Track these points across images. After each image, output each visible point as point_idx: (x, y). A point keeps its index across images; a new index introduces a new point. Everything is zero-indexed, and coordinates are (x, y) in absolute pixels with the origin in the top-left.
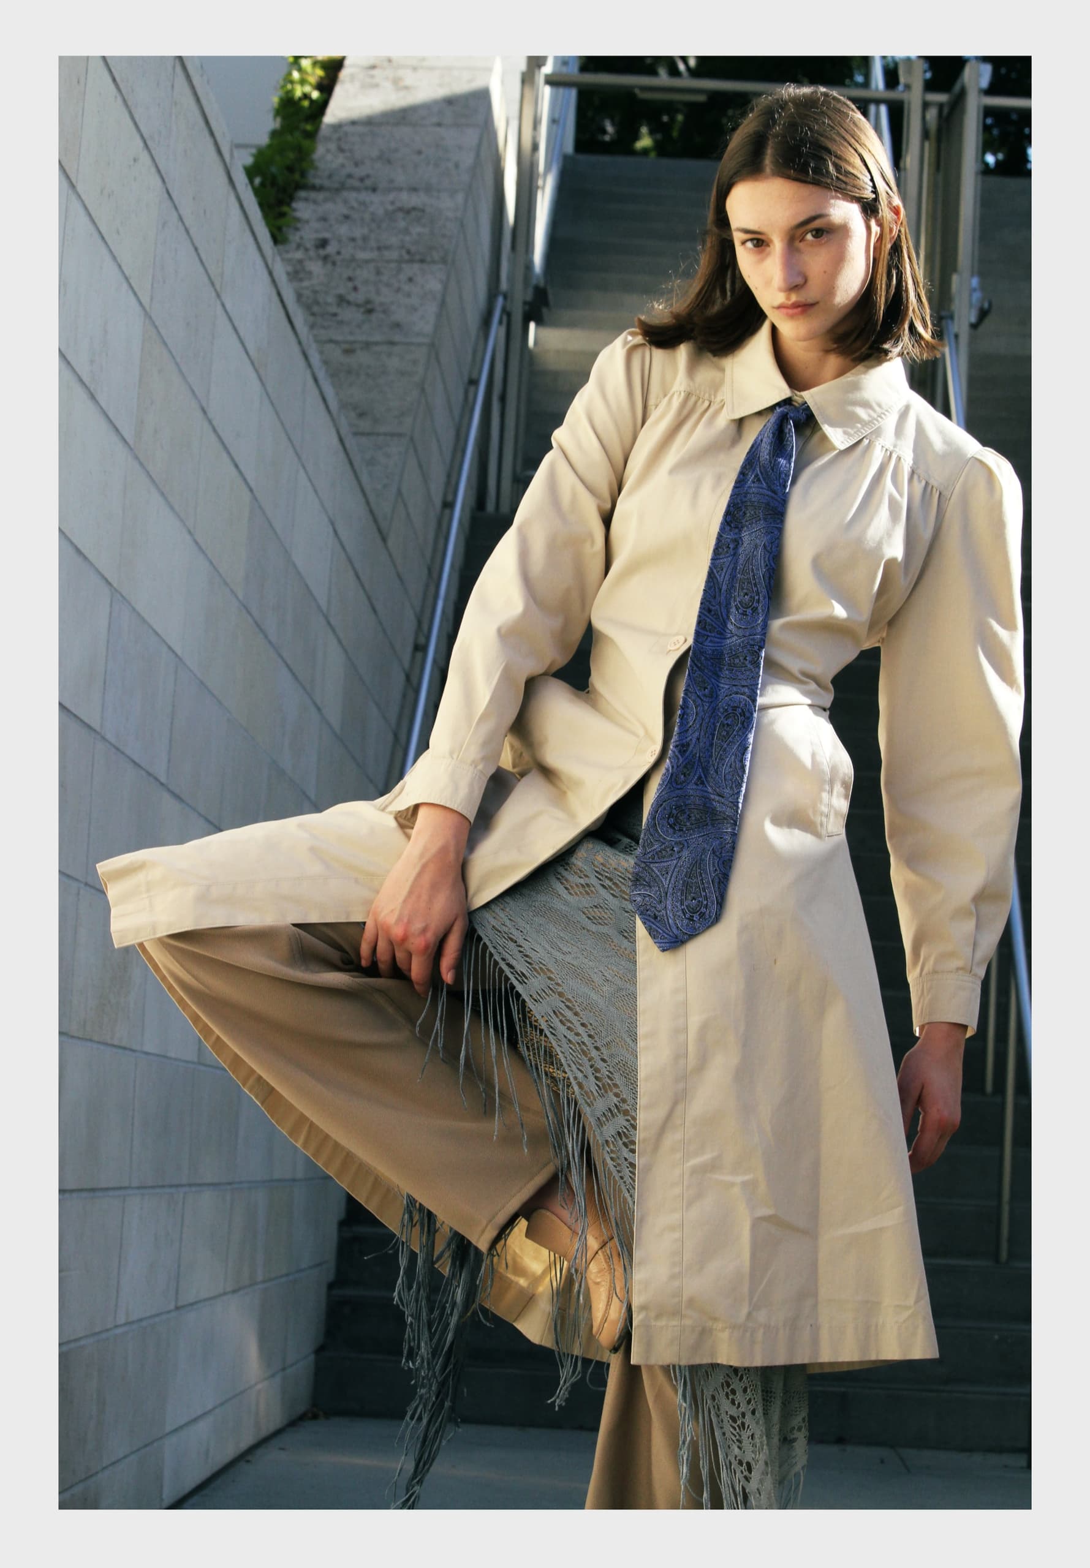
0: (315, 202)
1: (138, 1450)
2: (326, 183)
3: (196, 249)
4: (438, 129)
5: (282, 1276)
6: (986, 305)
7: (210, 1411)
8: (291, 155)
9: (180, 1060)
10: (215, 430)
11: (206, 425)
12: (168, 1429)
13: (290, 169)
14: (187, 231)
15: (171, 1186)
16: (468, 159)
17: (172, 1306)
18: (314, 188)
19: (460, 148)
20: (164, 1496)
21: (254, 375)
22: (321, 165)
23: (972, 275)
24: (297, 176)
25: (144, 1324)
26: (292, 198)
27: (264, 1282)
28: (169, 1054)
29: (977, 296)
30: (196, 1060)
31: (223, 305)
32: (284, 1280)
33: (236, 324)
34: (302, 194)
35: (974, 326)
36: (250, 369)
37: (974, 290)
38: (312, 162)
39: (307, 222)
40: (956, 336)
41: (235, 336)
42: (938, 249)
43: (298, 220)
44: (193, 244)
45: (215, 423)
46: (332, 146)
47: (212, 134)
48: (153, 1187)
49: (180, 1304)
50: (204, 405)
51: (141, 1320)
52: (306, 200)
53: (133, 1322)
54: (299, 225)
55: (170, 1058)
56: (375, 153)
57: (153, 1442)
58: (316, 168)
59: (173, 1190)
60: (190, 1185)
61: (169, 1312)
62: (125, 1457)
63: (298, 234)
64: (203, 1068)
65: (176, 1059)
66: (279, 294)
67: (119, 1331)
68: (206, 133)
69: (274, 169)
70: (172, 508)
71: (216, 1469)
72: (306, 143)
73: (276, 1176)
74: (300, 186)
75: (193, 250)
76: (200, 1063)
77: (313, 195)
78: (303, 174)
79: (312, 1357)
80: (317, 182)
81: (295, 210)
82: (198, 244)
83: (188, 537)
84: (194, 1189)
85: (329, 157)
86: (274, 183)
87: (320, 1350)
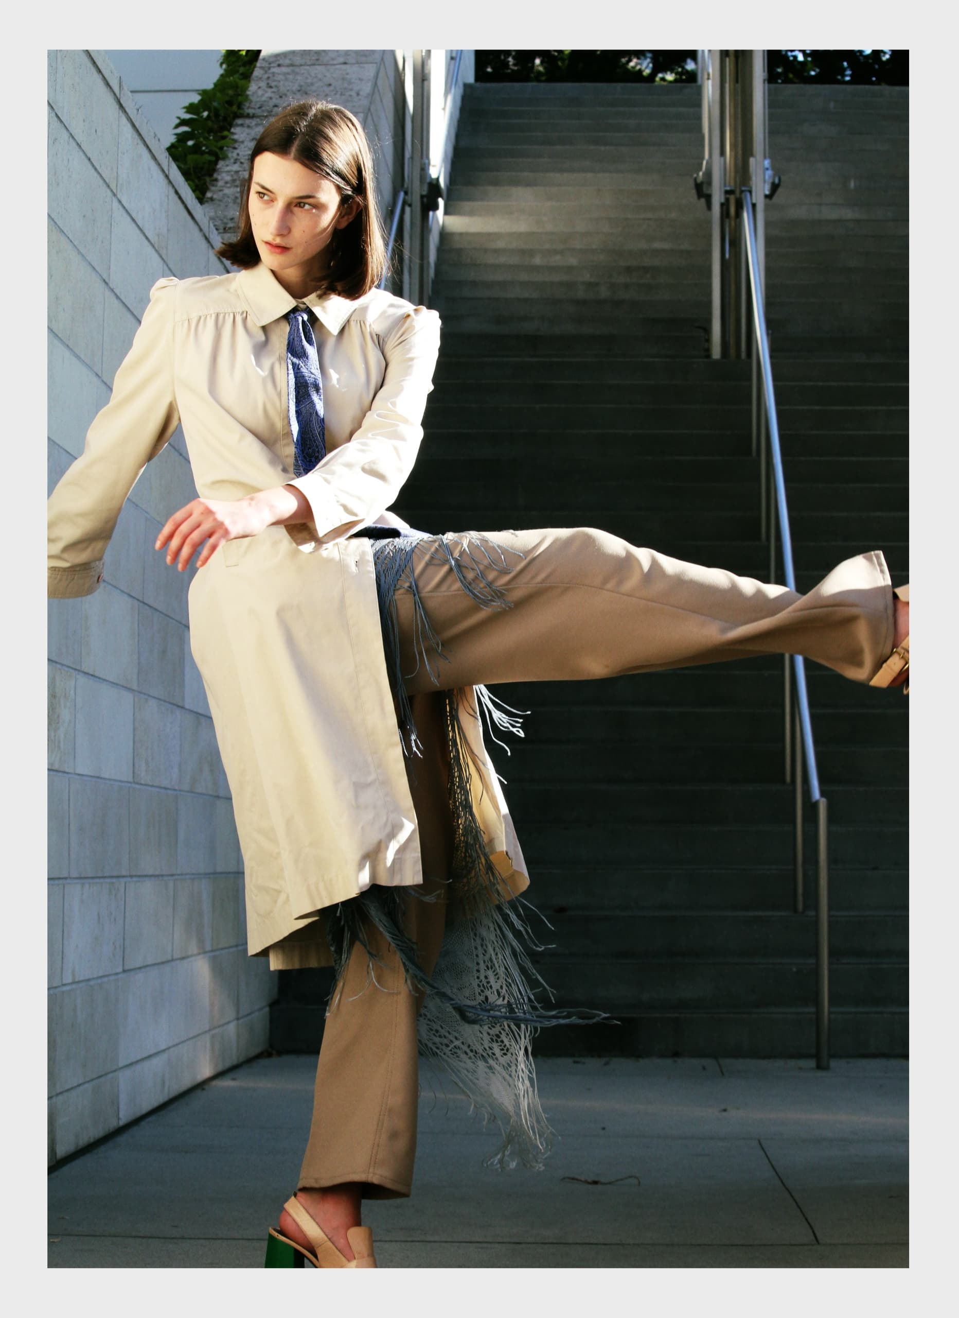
0: (249, 127)
1: (92, 1080)
2: (258, 112)
3: (89, 159)
4: (344, 67)
5: (231, 947)
6: (777, 181)
7: (164, 1051)
8: (231, 92)
9: (114, 780)
10: (118, 297)
11: (108, 293)
12: (122, 1063)
13: (230, 103)
14: (79, 145)
15: (112, 877)
16: (367, 88)
17: (120, 969)
18: (248, 116)
19: (361, 80)
20: (121, 1115)
21: (156, 255)
22: (254, 99)
23: (765, 158)
24: (235, 108)
25: (92, 983)
26: (231, 125)
27: (212, 951)
28: (103, 776)
29: (769, 173)
30: (131, 779)
31: (120, 202)
32: (234, 949)
33: (134, 216)
34: (239, 121)
35: (768, 197)
36: (150, 249)
37: (767, 169)
38: (247, 96)
39: (243, 142)
40: (754, 205)
41: (134, 225)
42: (740, 139)
43: (235, 141)
44: (86, 156)
45: (117, 291)
46: (263, 84)
47: (99, 71)
48: (93, 878)
49: (127, 968)
50: (105, 277)
51: (89, 980)
52: (242, 125)
53: (79, 982)
54: (236, 145)
55: (105, 779)
56: (296, 87)
57: (106, 1074)
58: (251, 102)
59: (114, 880)
60: (131, 876)
61: (117, 974)
62: (79, 1085)
63: (236, 152)
64: (137, 786)
65: (110, 780)
66: (177, 192)
67: (65, 988)
68: (94, 70)
69: (215, 104)
70: (78, 357)
71: (173, 1093)
72: (242, 83)
73: (219, 870)
74: (237, 116)
75: (86, 161)
76: (135, 783)
77: (248, 121)
78: (240, 106)
79: (267, 1009)
80: (251, 111)
81: (233, 134)
82: (89, 155)
83: (95, 379)
84: (135, 879)
85: (260, 92)
86: (217, 115)
87: (273, 1005)
